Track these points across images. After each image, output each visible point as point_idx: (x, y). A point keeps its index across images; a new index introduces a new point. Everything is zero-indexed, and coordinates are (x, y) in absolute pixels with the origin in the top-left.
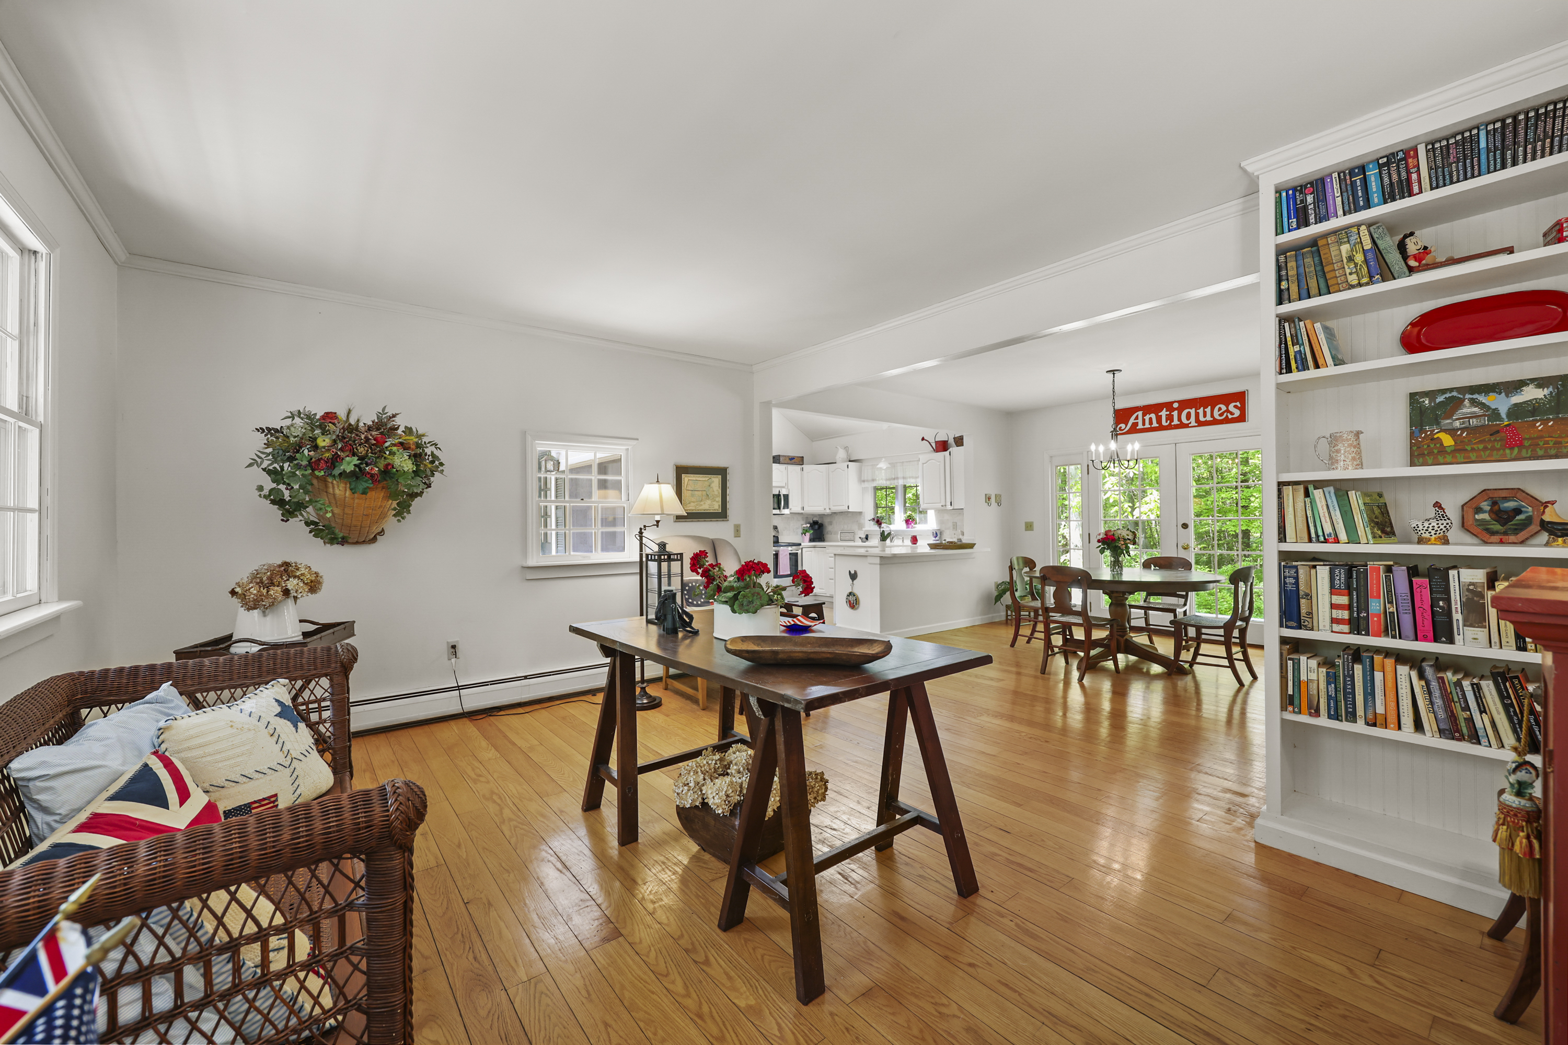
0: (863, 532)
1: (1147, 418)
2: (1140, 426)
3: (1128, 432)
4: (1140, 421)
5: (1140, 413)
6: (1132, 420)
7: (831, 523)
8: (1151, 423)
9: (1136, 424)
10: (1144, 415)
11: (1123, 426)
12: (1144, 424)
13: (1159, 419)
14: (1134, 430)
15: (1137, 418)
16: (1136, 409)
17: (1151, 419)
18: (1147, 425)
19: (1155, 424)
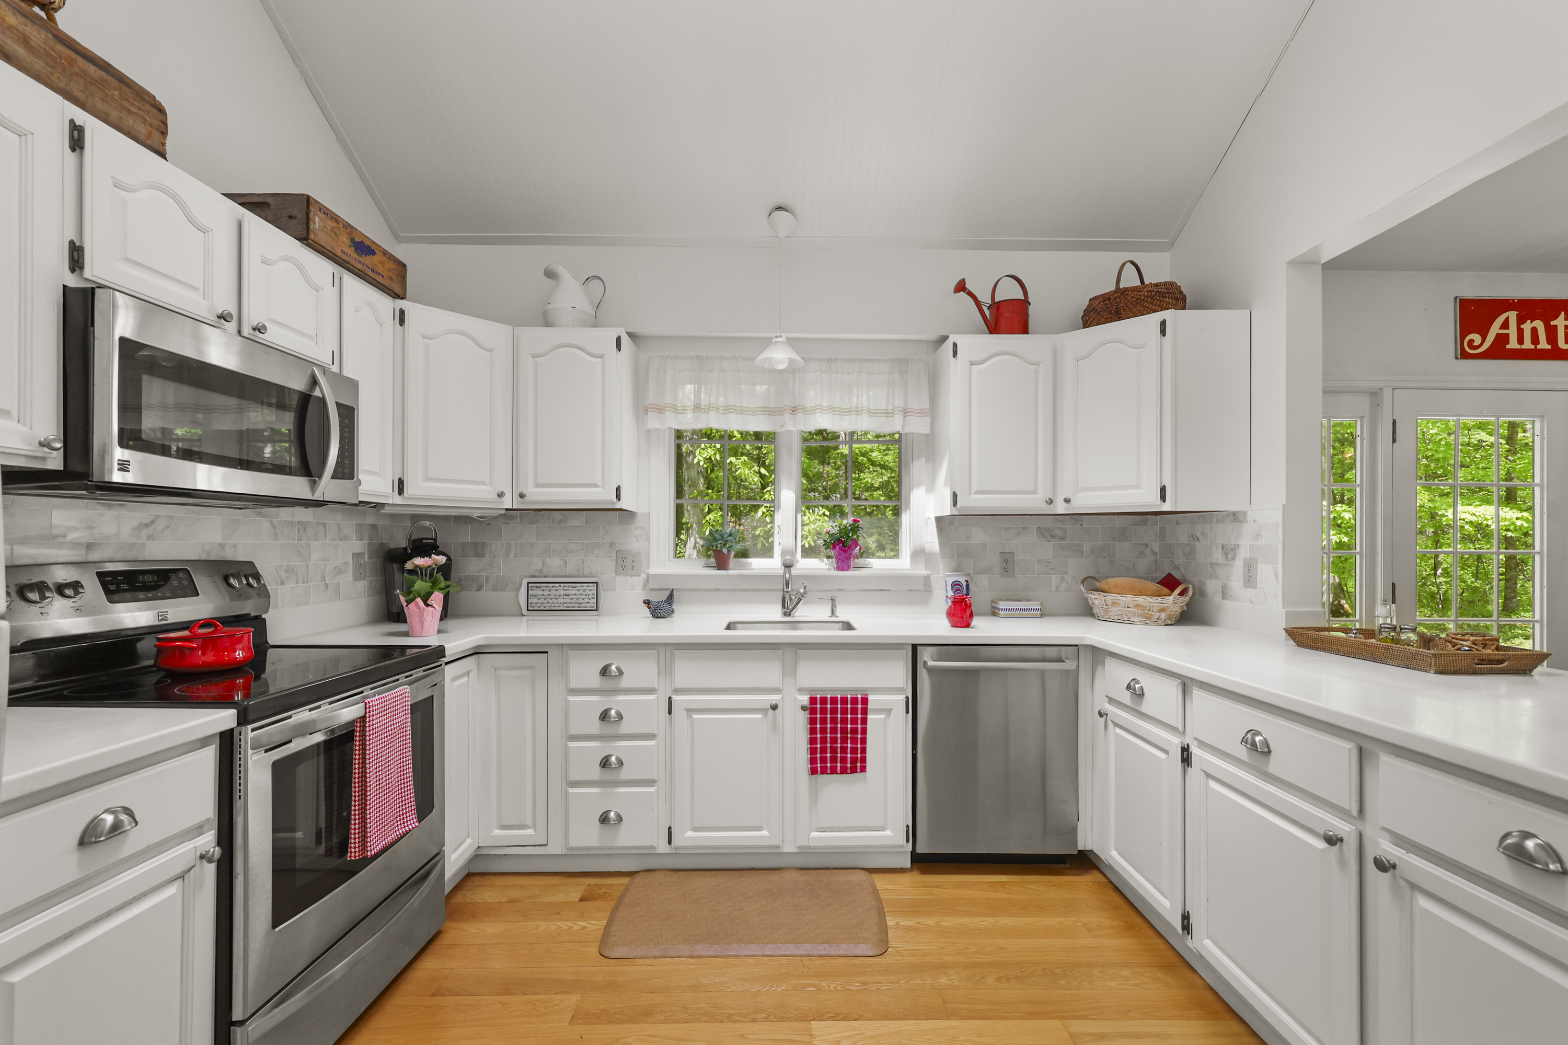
0: (638, 581)
1: (1527, 327)
2: (1513, 344)
3: (1485, 355)
4: (1512, 332)
5: (1512, 315)
6: (1495, 329)
7: (478, 550)
8: (1535, 339)
9: (1502, 339)
10: (1521, 320)
11: (1477, 338)
12: (1521, 340)
13: (1552, 333)
14: (1499, 351)
15: (1505, 325)
16: (1504, 305)
17: (1534, 331)
18: (1528, 345)
19: (1544, 345)
